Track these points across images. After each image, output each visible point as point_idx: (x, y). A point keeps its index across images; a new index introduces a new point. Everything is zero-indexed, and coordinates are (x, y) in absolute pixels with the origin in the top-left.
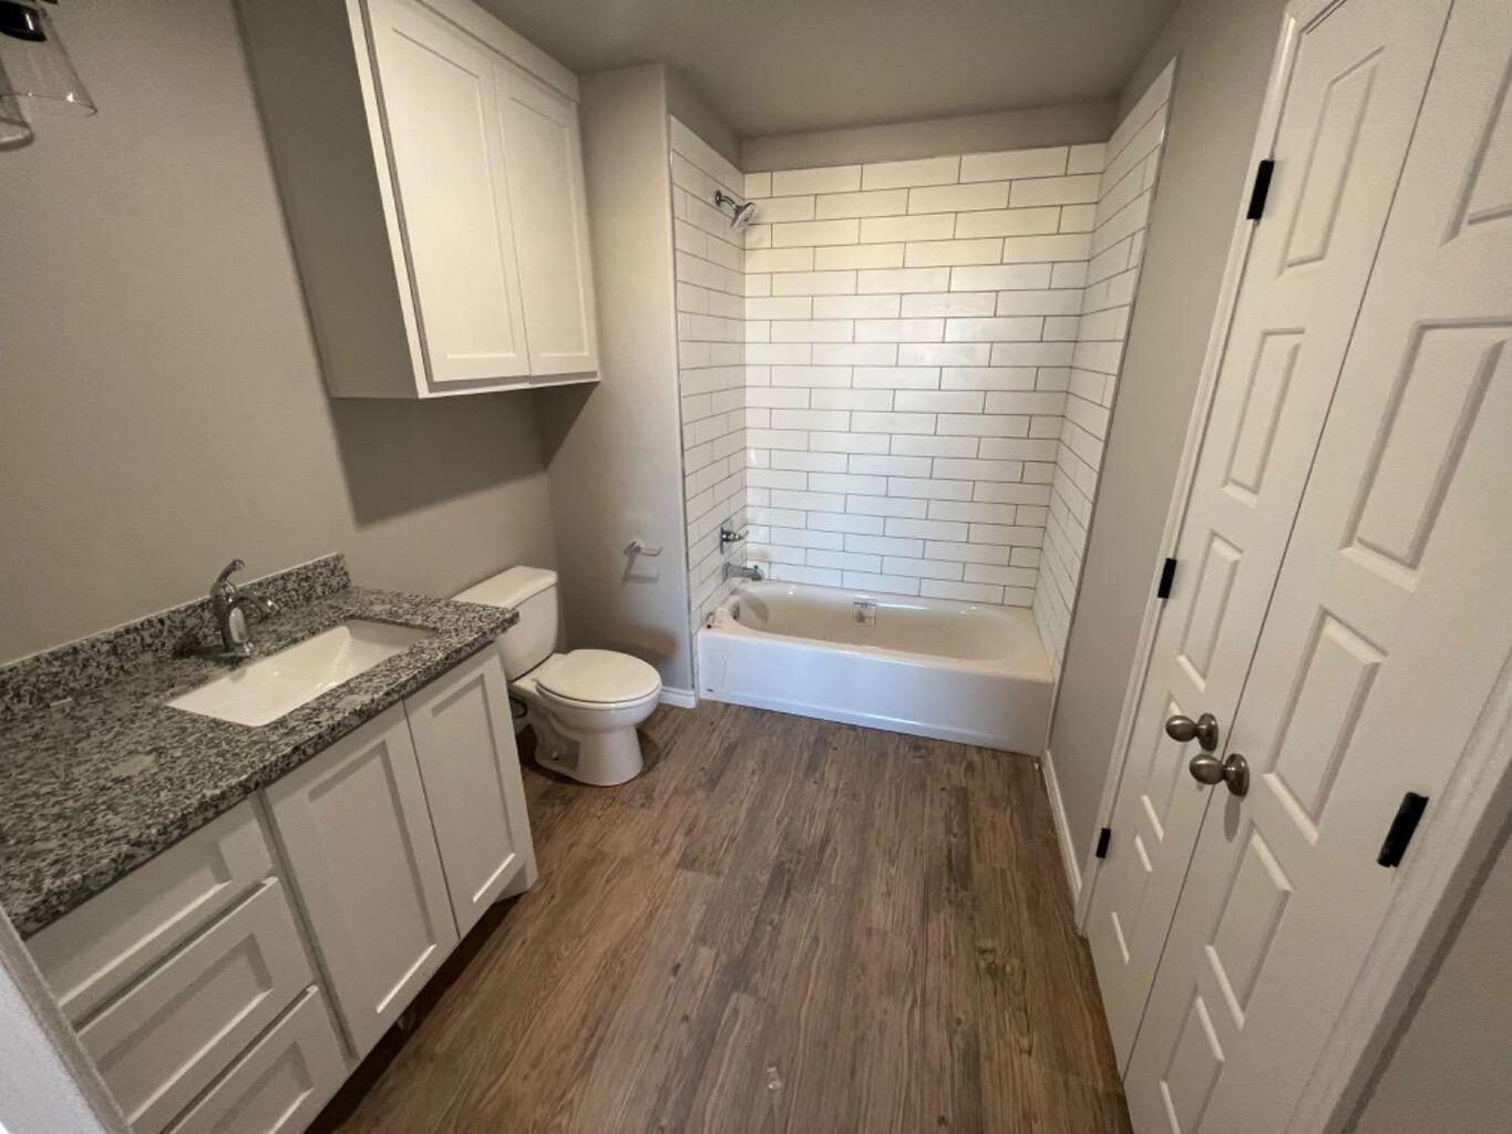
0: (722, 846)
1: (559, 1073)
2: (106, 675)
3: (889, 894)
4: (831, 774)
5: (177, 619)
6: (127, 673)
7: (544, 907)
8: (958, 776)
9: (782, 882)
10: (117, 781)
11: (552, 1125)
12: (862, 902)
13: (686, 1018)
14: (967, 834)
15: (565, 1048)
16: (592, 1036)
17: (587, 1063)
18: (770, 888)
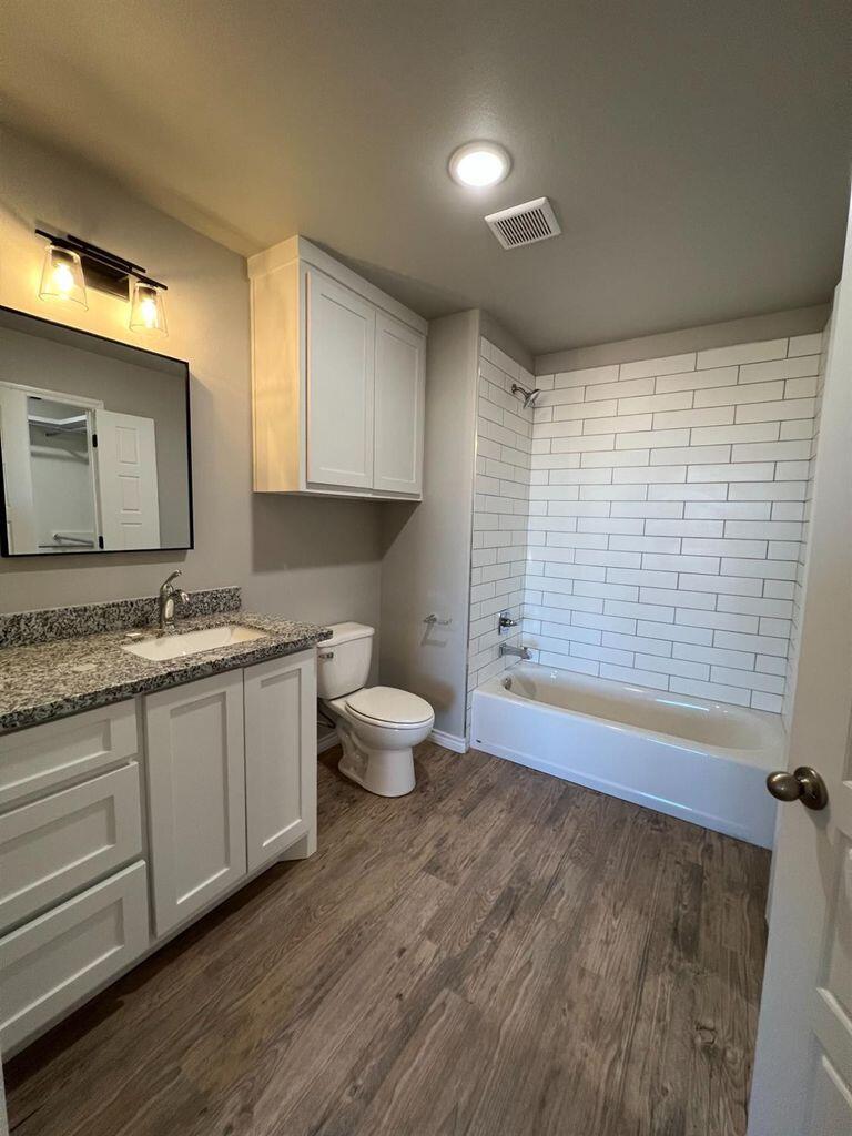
0: (462, 862)
1: (289, 1008)
2: (96, 629)
3: (607, 943)
4: (570, 828)
5: (140, 604)
6: (106, 630)
7: (315, 874)
8: (695, 853)
9: (509, 906)
10: (74, 672)
11: (271, 1049)
12: (580, 943)
13: (400, 996)
14: (697, 909)
15: (300, 988)
16: (322, 985)
17: (312, 1007)
18: (496, 907)
